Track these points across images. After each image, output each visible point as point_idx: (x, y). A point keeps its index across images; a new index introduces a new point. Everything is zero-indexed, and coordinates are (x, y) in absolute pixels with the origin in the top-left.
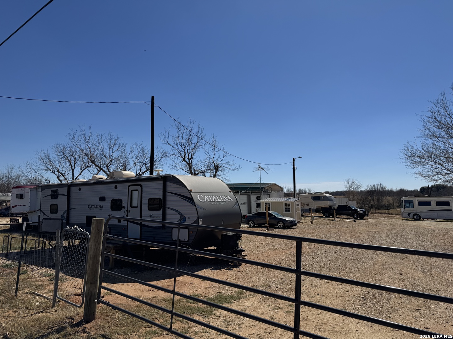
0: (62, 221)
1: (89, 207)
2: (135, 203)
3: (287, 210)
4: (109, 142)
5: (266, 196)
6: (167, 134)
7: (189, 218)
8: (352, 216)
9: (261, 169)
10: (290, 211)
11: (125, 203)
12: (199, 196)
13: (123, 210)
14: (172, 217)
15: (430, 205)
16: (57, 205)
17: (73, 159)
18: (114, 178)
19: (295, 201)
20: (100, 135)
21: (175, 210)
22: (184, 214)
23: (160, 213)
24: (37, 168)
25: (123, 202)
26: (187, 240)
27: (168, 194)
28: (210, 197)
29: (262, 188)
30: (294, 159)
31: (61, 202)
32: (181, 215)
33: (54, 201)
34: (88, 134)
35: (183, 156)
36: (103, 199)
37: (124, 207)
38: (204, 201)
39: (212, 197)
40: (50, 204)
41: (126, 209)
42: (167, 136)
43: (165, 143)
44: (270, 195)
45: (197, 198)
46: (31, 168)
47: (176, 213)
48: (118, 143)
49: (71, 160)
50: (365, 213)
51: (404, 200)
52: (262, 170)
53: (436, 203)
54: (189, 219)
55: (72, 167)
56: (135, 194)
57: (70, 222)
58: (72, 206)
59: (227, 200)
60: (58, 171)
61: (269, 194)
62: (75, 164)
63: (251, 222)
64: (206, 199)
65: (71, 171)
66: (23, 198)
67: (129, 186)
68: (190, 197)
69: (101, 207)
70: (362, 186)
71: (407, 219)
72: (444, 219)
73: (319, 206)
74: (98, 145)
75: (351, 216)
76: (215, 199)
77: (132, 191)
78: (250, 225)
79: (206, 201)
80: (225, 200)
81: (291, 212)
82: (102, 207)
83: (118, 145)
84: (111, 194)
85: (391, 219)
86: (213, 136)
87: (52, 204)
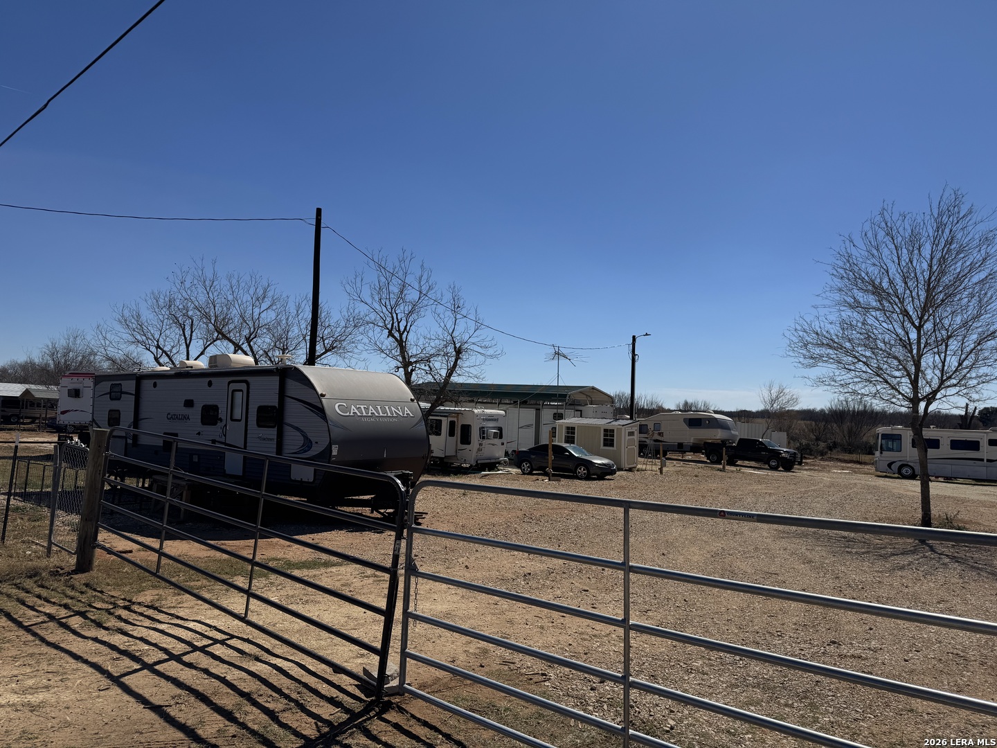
0: (126, 441)
1: (169, 416)
2: (237, 414)
3: (609, 442)
4: (252, 292)
5: (570, 412)
6: (359, 280)
7: (317, 443)
8: (767, 463)
9: (561, 358)
10: (613, 446)
11: (222, 413)
12: (339, 406)
13: (219, 424)
14: (293, 441)
15: (938, 447)
16: (119, 411)
17: (188, 322)
18: (216, 366)
19: (623, 425)
20: (236, 277)
21: (297, 429)
22: (309, 435)
23: (272, 433)
24: (117, 337)
25: (220, 411)
26: (311, 480)
27: (288, 400)
28: (363, 409)
29: (565, 396)
30: (634, 338)
31: (126, 406)
32: (306, 437)
33: (115, 405)
34: (209, 275)
35: (389, 326)
36: (189, 403)
37: (221, 420)
38: (348, 414)
39: (367, 409)
40: (108, 409)
41: (224, 422)
42: (359, 284)
43: (355, 298)
44: (581, 411)
45: (334, 408)
46: (105, 338)
47: (298, 434)
48: (270, 294)
49: (184, 325)
50: (795, 457)
51: (882, 435)
52: (562, 360)
53: (949, 443)
54: (316, 445)
55: (186, 339)
56: (238, 395)
57: (139, 443)
58: (143, 415)
59: (401, 414)
60: (158, 347)
61: (580, 408)
62: (192, 332)
63: (526, 464)
64: (352, 411)
65: (184, 346)
66: (81, 396)
67: (229, 383)
68: (321, 407)
69: (186, 418)
70: (800, 400)
71: (888, 475)
72: (973, 479)
73: (700, 440)
74: (230, 298)
75: (765, 463)
76: (374, 411)
77: (234, 391)
78: (524, 469)
79: (352, 414)
80: (395, 415)
81: (615, 448)
82: (188, 418)
83: (270, 299)
84: (204, 395)
85: (856, 473)
86: (452, 287)
87: (111, 409)
